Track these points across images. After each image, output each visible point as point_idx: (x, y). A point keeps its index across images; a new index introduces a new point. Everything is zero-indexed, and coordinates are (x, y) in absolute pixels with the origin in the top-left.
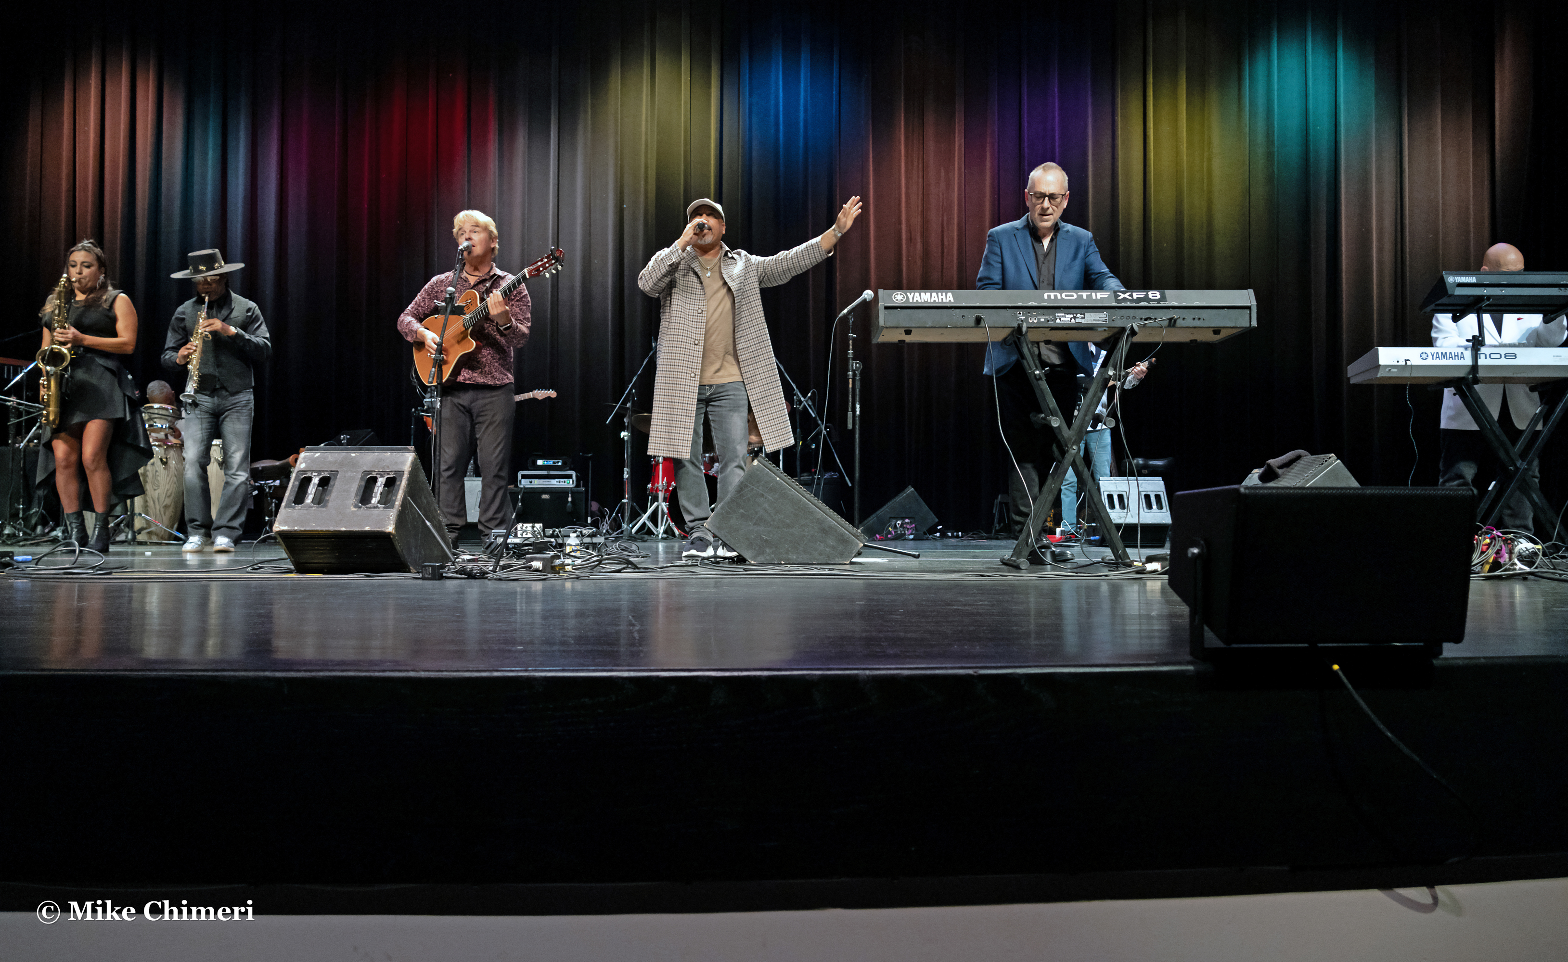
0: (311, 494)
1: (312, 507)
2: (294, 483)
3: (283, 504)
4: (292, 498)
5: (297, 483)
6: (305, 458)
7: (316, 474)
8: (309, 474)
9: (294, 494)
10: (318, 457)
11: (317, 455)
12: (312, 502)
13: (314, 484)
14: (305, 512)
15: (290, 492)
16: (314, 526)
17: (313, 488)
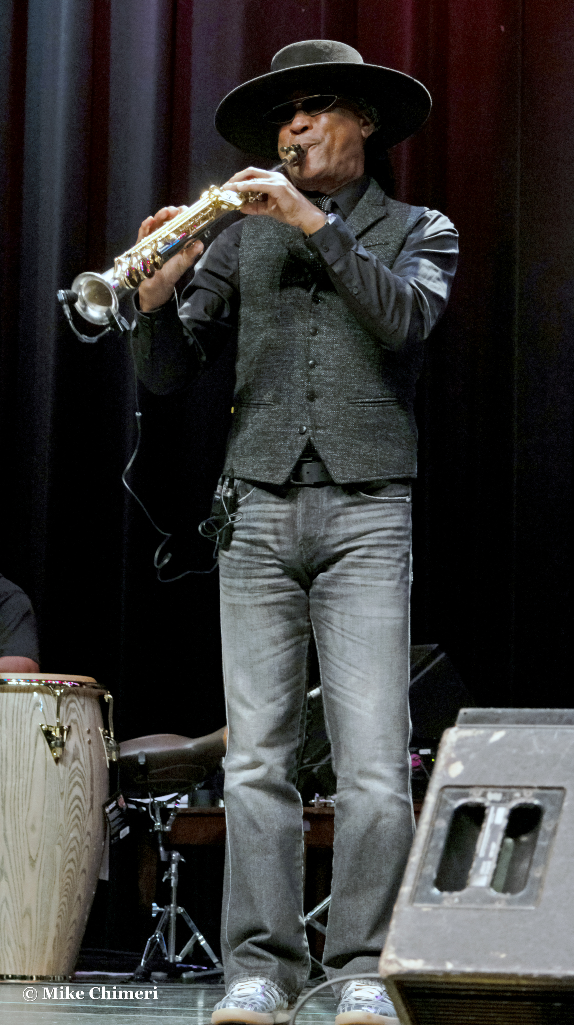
0: (486, 858)
1: (492, 901)
2: (432, 824)
3: (406, 890)
4: (432, 871)
5: (443, 824)
6: (460, 744)
7: (498, 797)
8: (476, 798)
9: (435, 858)
10: (499, 744)
11: (498, 736)
12: (492, 884)
13: (494, 827)
14: (474, 915)
15: (425, 854)
16: (504, 963)
17: (492, 839)
